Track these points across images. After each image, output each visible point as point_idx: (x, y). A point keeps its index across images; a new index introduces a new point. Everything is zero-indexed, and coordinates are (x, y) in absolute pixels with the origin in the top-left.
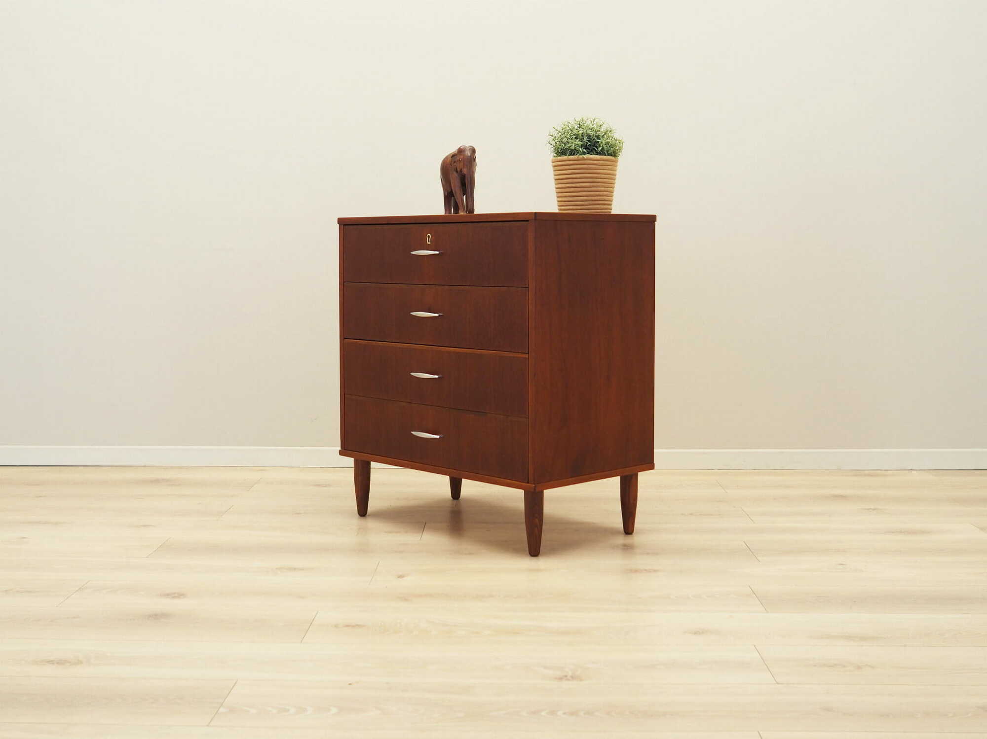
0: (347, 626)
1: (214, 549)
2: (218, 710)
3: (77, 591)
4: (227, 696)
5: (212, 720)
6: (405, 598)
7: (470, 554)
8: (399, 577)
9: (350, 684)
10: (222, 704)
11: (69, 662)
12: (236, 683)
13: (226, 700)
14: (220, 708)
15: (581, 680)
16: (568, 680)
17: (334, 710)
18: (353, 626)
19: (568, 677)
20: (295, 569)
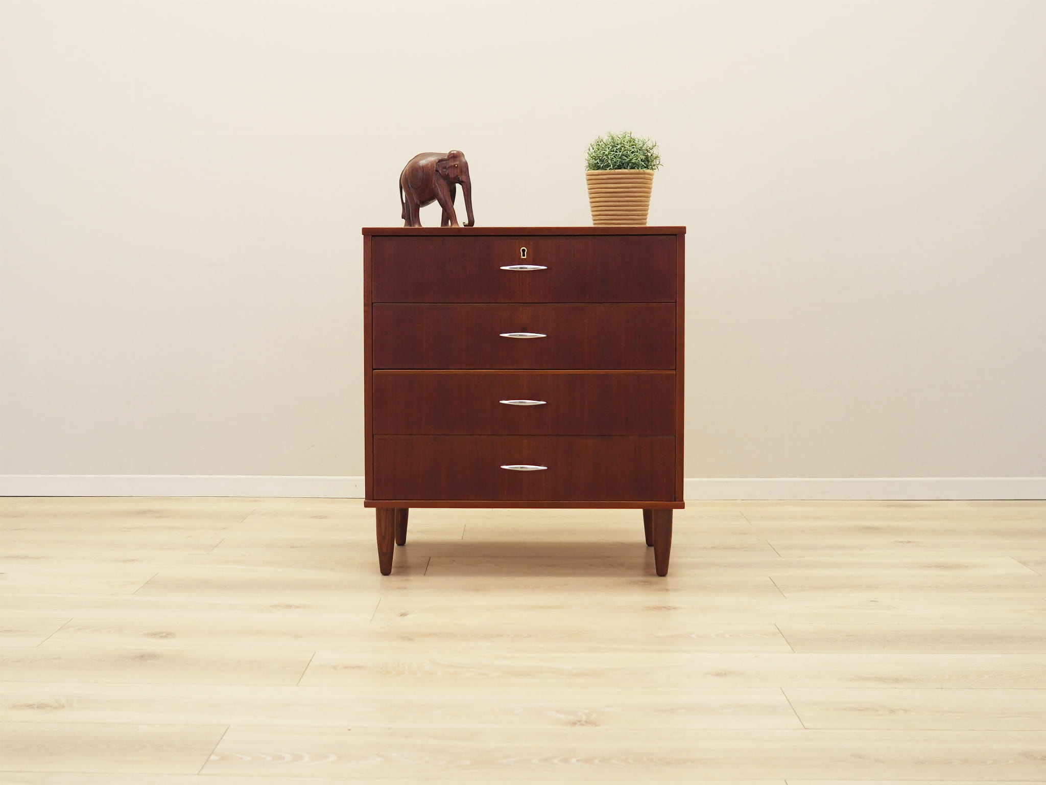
0: (346, 667)
1: (205, 585)
2: (209, 758)
3: (59, 630)
4: (219, 742)
5: (203, 767)
6: (408, 638)
7: (477, 590)
8: (401, 615)
9: (349, 730)
10: (213, 752)
11: (51, 707)
12: (228, 729)
13: (218, 746)
14: (210, 755)
15: (596, 725)
16: (582, 725)
17: (333, 758)
18: (353, 668)
19: (582, 722)
20: (291, 607)
